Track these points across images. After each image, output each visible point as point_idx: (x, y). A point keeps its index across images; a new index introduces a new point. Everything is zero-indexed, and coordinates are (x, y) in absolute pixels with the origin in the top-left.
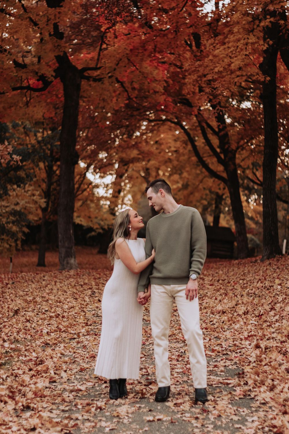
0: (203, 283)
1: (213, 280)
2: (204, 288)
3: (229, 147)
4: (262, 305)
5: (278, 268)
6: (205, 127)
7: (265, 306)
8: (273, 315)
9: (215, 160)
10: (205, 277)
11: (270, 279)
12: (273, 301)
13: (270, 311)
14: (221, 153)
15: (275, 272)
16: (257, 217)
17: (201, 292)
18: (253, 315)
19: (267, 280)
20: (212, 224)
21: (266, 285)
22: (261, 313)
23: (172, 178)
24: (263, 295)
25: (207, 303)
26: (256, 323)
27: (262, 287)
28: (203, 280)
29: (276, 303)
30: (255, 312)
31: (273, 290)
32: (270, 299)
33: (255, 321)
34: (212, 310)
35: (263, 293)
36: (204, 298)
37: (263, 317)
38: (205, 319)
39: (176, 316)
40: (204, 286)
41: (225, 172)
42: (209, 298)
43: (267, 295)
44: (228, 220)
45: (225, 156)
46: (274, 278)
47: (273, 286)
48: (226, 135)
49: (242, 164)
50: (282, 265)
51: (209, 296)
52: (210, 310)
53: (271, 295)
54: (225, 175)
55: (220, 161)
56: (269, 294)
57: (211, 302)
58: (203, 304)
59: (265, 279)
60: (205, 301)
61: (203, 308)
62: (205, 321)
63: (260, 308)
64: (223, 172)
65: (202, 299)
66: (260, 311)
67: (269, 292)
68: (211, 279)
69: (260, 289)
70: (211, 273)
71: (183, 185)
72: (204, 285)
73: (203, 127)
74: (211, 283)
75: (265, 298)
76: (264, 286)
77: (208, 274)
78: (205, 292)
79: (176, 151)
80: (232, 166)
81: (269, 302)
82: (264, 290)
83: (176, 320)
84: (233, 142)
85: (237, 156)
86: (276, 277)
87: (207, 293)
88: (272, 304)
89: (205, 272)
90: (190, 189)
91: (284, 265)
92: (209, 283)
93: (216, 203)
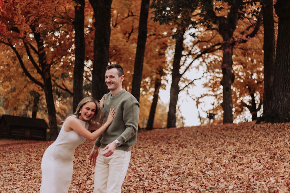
0: (30, 158)
1: (38, 156)
2: (31, 162)
3: (46, 62)
4: (80, 176)
5: (86, 146)
6: (29, 47)
7: (82, 176)
8: (90, 184)
9: (36, 71)
10: (31, 154)
11: (82, 155)
12: (88, 172)
13: (87, 181)
14: (40, 66)
15: (84, 150)
16: (62, 112)
17: (30, 165)
18: (74, 184)
19: (80, 156)
20: (31, 117)
21: (80, 159)
22: (80, 182)
23: (4, 84)
24: (78, 167)
25: (35, 174)
26: (77, 191)
27: (77, 161)
28: (30, 155)
29: (90, 174)
30: (75, 182)
31: (86, 164)
32: (86, 171)
33: (76, 189)
34: (40, 180)
35: (79, 166)
36: (32, 170)
37: (82, 185)
38: (34, 187)
39: (10, 184)
40: (31, 161)
41: (43, 79)
42: (36, 170)
43: (82, 167)
44: (42, 114)
45: (42, 68)
46: (85, 154)
47: (85, 161)
48: (44, 53)
49: (55, 74)
50: (88, 144)
51: (36, 168)
52: (38, 180)
53: (85, 168)
54: (42, 82)
55: (39, 72)
56: (84, 167)
57: (38, 173)
58: (32, 175)
59: (78, 155)
60: (33, 172)
61: (32, 178)
62: (35, 189)
63: (78, 178)
64: (41, 80)
65: (30, 171)
66: (79, 181)
67: (84, 165)
68: (36, 155)
69: (76, 163)
70: (35, 150)
71: (11, 89)
72: (31, 159)
73: (28, 47)
74: (37, 158)
75: (81, 170)
76: (78, 160)
77: (33, 151)
78: (32, 165)
79: (7, 65)
80: (48, 75)
81: (85, 173)
82: (79, 164)
83: (11, 189)
84: (49, 58)
85: (51, 69)
86: (87, 154)
87: (34, 166)
88: (88, 175)
89: (31, 150)
90: (17, 91)
91: (90, 145)
92: (35, 158)
93: (34, 102)
